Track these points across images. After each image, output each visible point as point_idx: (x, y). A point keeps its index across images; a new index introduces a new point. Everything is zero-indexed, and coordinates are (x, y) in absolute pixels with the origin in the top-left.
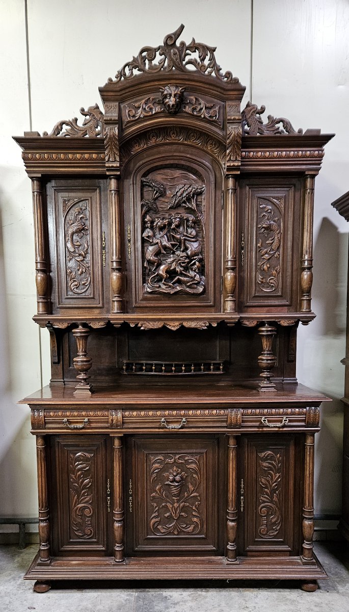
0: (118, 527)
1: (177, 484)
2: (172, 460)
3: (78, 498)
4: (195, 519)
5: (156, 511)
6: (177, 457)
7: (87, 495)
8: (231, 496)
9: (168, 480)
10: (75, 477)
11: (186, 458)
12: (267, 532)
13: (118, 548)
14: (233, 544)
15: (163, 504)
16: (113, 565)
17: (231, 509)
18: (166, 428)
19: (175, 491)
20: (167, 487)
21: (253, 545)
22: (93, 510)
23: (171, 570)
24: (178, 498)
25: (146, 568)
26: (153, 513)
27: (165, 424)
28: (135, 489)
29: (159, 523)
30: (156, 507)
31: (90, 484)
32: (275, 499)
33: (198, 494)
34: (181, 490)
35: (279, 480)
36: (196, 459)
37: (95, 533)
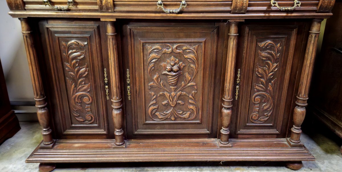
0: (117, 114)
1: (174, 74)
2: (170, 50)
3: (75, 86)
4: (191, 107)
5: (154, 99)
6: (175, 46)
7: (85, 84)
8: (228, 85)
9: (165, 70)
10: (70, 65)
11: (184, 48)
12: (259, 117)
13: (118, 133)
14: (226, 129)
15: (161, 93)
16: (114, 148)
17: (227, 98)
18: (163, 12)
19: (172, 80)
20: (165, 76)
21: (244, 129)
22: (92, 98)
23: (168, 152)
24: (175, 87)
25: (145, 150)
26: (150, 101)
27: (162, 7)
28: (133, 78)
29: (157, 110)
30: (154, 96)
31: (87, 73)
32: (270, 88)
33: (194, 84)
34: (178, 79)
35: (276, 69)
36: (194, 48)
37: (95, 119)
